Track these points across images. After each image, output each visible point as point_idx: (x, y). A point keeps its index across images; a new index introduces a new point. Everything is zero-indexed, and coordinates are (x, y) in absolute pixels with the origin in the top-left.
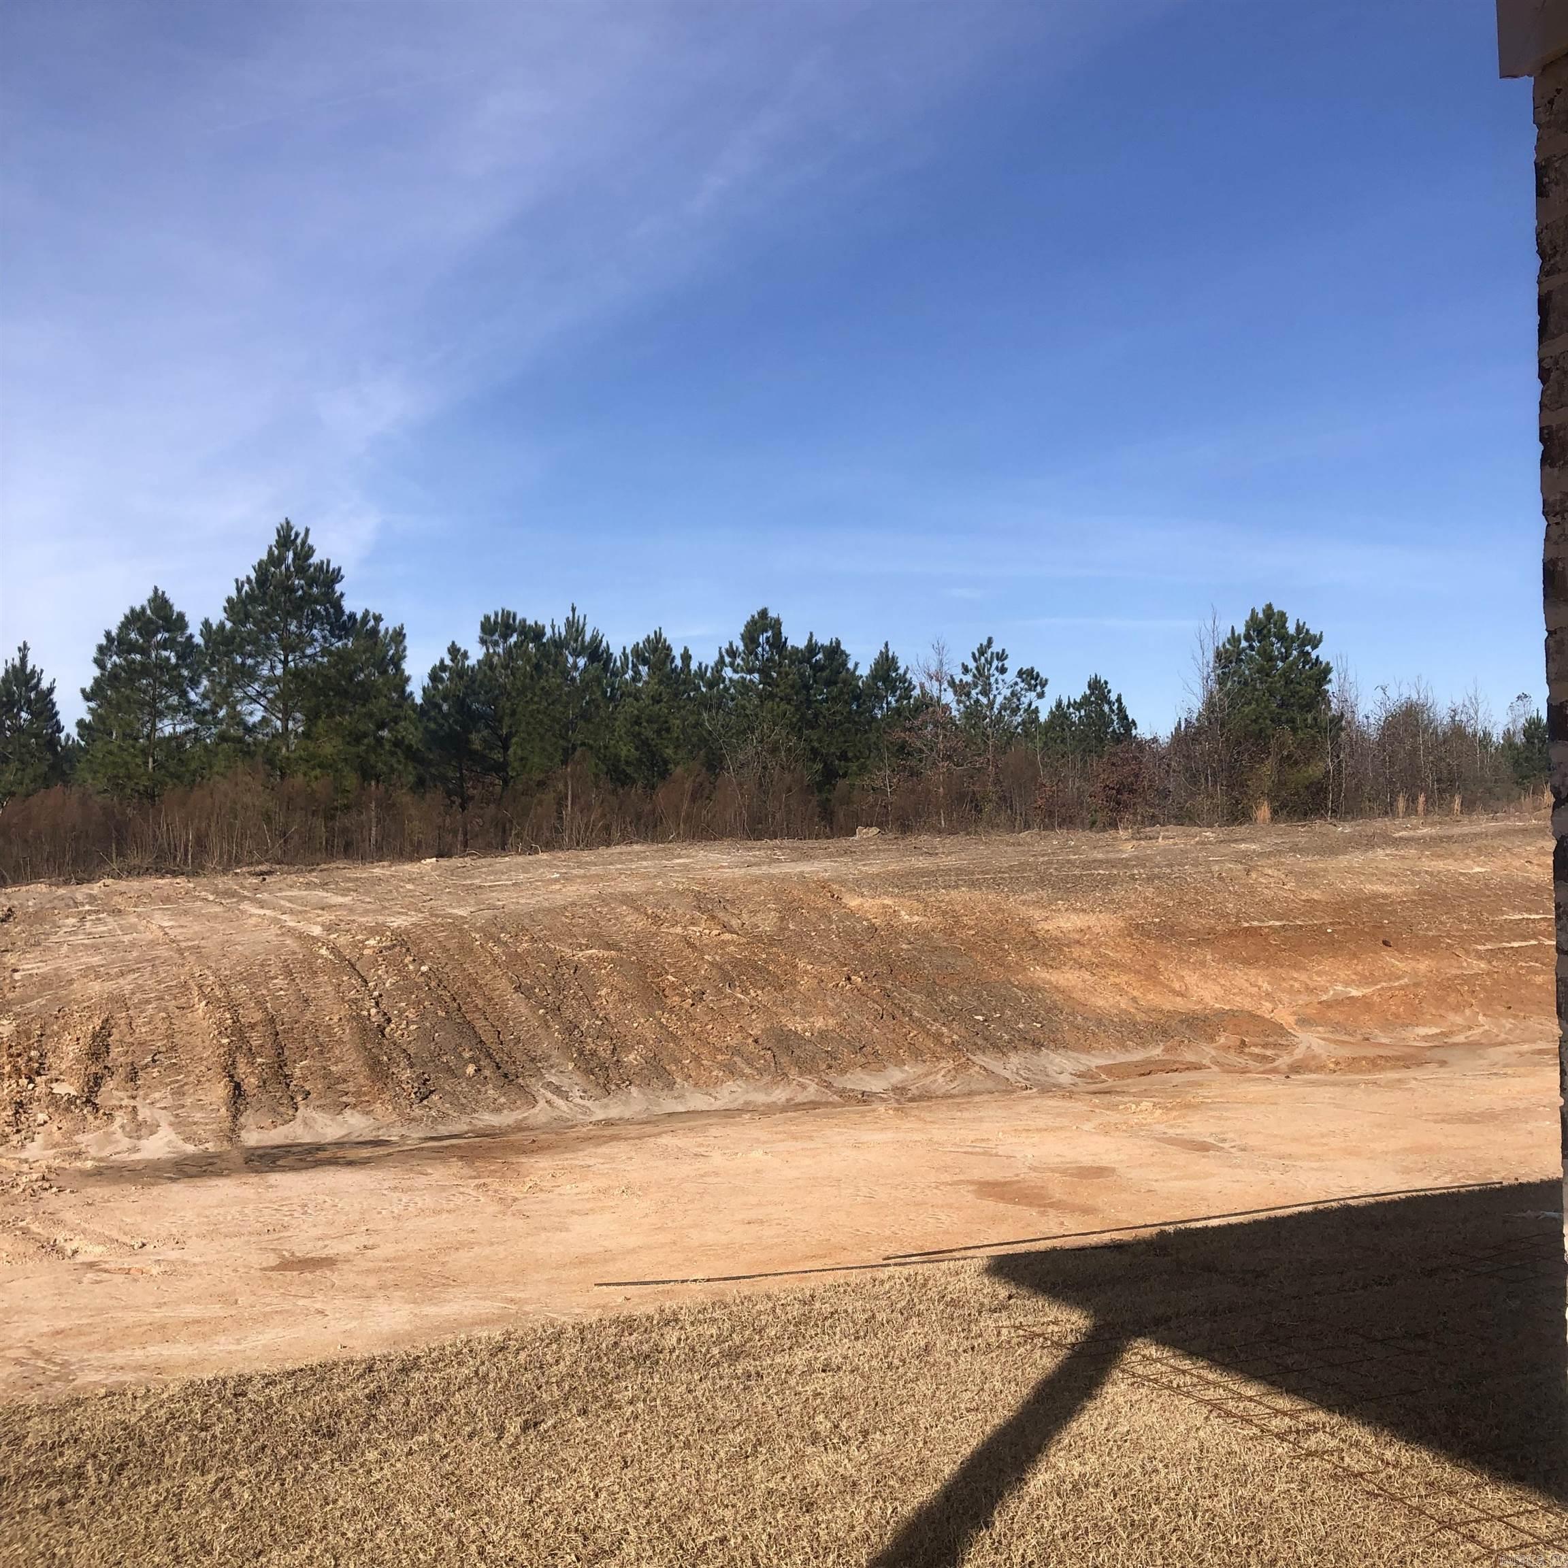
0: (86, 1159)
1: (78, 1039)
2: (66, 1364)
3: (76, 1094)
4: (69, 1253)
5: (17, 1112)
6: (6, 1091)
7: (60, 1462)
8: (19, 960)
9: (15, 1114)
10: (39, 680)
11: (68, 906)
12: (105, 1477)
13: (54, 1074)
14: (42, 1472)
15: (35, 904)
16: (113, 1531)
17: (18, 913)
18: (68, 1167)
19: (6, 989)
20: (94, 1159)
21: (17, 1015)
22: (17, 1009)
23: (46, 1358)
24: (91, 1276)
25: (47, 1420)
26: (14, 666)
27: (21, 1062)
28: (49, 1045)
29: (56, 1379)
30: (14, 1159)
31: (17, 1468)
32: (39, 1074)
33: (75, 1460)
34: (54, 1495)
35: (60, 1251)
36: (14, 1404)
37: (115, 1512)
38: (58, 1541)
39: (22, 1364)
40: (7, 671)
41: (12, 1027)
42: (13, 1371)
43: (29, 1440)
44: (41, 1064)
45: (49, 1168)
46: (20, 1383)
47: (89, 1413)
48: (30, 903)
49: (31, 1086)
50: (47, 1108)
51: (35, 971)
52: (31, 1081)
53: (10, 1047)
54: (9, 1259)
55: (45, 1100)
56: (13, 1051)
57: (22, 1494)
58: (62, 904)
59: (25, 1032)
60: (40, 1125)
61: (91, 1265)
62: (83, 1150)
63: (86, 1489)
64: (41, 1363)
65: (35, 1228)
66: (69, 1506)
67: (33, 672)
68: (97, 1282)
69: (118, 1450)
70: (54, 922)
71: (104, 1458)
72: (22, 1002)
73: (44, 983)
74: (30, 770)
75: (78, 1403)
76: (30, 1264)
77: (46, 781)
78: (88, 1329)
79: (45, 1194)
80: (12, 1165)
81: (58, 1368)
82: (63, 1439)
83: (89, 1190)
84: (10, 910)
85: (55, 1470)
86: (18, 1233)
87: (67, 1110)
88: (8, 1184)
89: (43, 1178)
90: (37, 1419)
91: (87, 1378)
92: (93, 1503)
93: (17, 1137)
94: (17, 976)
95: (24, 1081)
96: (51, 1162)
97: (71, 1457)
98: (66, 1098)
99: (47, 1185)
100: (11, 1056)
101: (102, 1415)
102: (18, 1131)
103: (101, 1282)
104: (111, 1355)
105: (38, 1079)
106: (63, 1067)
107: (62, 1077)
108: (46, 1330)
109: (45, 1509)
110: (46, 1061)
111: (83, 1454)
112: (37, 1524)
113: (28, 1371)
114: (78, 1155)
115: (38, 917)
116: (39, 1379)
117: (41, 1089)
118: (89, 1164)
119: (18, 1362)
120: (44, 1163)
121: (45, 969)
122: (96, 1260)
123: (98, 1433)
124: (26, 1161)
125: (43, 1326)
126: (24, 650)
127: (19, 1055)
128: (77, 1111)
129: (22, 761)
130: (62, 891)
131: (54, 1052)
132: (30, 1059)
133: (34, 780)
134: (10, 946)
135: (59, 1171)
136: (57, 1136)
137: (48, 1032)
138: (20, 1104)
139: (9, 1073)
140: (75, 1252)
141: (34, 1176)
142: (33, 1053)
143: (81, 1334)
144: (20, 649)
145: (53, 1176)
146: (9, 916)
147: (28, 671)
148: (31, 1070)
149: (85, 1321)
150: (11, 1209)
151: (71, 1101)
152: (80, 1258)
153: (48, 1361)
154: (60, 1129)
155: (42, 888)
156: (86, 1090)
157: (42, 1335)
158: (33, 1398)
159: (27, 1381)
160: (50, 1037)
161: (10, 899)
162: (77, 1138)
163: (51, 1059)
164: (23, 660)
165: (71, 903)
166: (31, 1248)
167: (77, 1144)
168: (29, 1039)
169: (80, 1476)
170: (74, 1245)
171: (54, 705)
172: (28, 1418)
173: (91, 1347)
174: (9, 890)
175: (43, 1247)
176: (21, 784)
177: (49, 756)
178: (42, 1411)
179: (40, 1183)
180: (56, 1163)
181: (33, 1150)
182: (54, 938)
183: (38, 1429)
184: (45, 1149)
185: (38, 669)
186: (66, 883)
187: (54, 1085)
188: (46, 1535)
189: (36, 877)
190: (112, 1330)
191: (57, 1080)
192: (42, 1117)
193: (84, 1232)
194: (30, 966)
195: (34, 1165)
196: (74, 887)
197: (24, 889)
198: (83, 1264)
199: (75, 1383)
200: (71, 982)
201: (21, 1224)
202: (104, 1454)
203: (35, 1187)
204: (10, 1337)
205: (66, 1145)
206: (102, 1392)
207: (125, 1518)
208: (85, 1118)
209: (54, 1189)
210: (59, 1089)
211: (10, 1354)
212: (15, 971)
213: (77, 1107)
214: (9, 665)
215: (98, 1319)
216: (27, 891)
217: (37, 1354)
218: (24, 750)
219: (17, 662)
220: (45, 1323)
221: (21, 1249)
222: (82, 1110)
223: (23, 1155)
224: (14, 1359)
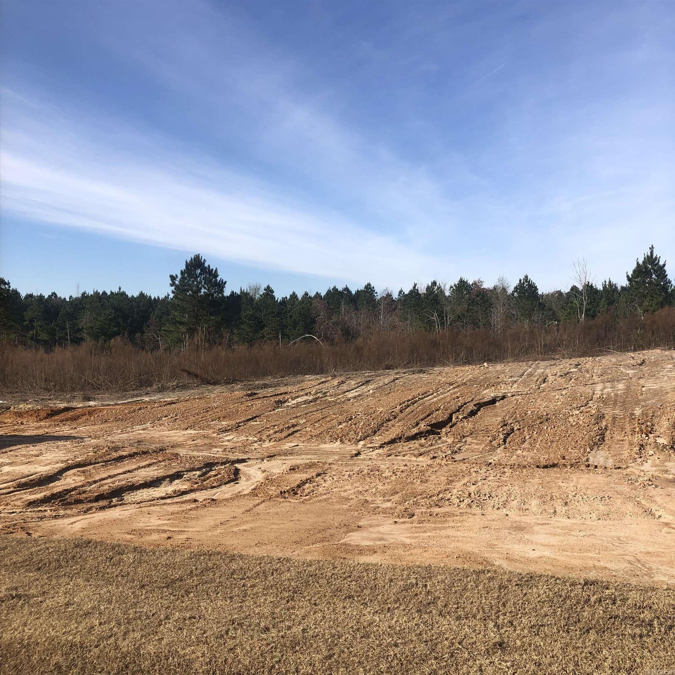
0: (670, 474)
1: (669, 419)
2: (650, 569)
3: (666, 443)
4: (657, 516)
5: (640, 449)
6: (636, 439)
7: (642, 616)
8: (645, 382)
9: (639, 450)
10: (659, 261)
11: (669, 359)
12: (663, 630)
13: (657, 433)
14: (634, 618)
15: (655, 358)
16: (663, 658)
17: (647, 362)
18: (661, 476)
19: (639, 395)
20: (673, 474)
21: (643, 406)
22: (643, 403)
23: (642, 563)
24: (666, 529)
25: (638, 594)
26: (648, 256)
27: (643, 427)
28: (656, 421)
29: (646, 575)
30: (638, 469)
31: (624, 612)
32: (651, 433)
33: (649, 616)
34: (638, 631)
35: (653, 515)
36: (625, 583)
37: (665, 649)
38: (637, 655)
39: (631, 564)
40: (645, 258)
41: (640, 411)
42: (627, 566)
43: (630, 601)
44: (652, 429)
45: (652, 476)
46: (630, 572)
47: (657, 596)
48: (653, 358)
49: (647, 438)
50: (653, 448)
51: (652, 388)
52: (647, 436)
53: (639, 420)
54: (631, 514)
55: (653, 445)
56: (640, 422)
57: (624, 626)
58: (666, 358)
59: (646, 414)
60: (650, 456)
61: (667, 524)
62: (669, 469)
63: (653, 632)
64: (639, 566)
65: (643, 502)
66: (645, 639)
67: (656, 258)
68: (669, 533)
69: (670, 618)
70: (662, 366)
71: (662, 620)
72: (645, 401)
73: (656, 393)
74: (655, 301)
75: (653, 589)
76: (639, 518)
77: (662, 305)
78: (663, 555)
79: (649, 487)
80: (637, 472)
81: (646, 570)
82: (645, 605)
83: (669, 488)
84: (643, 360)
85: (640, 619)
86: (635, 503)
87: (662, 450)
88: (634, 480)
89: (649, 480)
90: (634, 592)
91: (659, 578)
92: (655, 641)
93: (640, 460)
94: (644, 389)
95: (644, 436)
96: (654, 473)
97: (647, 615)
98: (662, 445)
99: (650, 483)
100: (639, 424)
101: (663, 598)
102: (641, 457)
103: (671, 533)
104: (671, 569)
105: (650, 435)
106: (662, 431)
107: (661, 435)
108: (643, 550)
109: (633, 637)
110: (654, 428)
111: (653, 616)
112: (629, 643)
113: (633, 568)
114: (666, 471)
115: (656, 364)
116: (639, 573)
117: (651, 440)
118: (671, 477)
119: (630, 562)
120: (650, 473)
121: (656, 387)
122: (670, 522)
123: (661, 607)
124: (643, 471)
125: (642, 548)
126: (652, 248)
127: (643, 424)
128: (667, 451)
129: (652, 297)
130: (667, 353)
131: (658, 424)
132: (647, 426)
133: (657, 305)
134: (642, 376)
135: (658, 477)
136: (657, 462)
137: (656, 415)
138: (642, 445)
139: (638, 431)
140: (660, 517)
141: (646, 479)
142: (649, 424)
143: (658, 556)
144: (650, 248)
145: (654, 480)
146: (643, 363)
147: (654, 257)
148: (647, 431)
149: (660, 550)
150: (634, 492)
151: (664, 446)
152: (661, 520)
153: (643, 565)
154: (659, 458)
155: (658, 351)
156: (671, 442)
157: (641, 552)
158: (634, 581)
159: (633, 572)
160: (656, 417)
161: (644, 356)
162: (666, 464)
163: (656, 427)
164: (652, 253)
165: (670, 358)
166: (641, 511)
167: (666, 466)
168: (647, 417)
169: (651, 625)
170: (659, 513)
171: (665, 272)
172: (631, 590)
173: (662, 563)
174: (644, 352)
175: (646, 511)
176: (652, 306)
177: (663, 294)
178: (636, 588)
179: (648, 482)
180: (656, 474)
181: (647, 466)
182: (661, 373)
183: (634, 597)
184: (652, 467)
185: (658, 257)
186: (669, 349)
187: (657, 439)
188: (632, 650)
189: (657, 346)
190: (673, 557)
191: (659, 437)
192: (651, 452)
193: (664, 508)
194: (649, 385)
195: (646, 473)
196: (672, 351)
197: (650, 351)
198: (663, 523)
199: (654, 579)
200: (667, 393)
201: (638, 499)
202: (663, 618)
203: (645, 483)
204: (627, 550)
205: (661, 466)
206: (665, 587)
207: (669, 654)
208: (670, 455)
209: (654, 486)
210: (660, 441)
211: (627, 558)
212: (643, 387)
213: (667, 450)
214: (646, 255)
215: (667, 551)
216: (652, 352)
217: (639, 561)
218: (652, 292)
219: (649, 254)
220: (643, 547)
221: (636, 510)
222: (669, 451)
223: (642, 468)
224: (628, 561)
